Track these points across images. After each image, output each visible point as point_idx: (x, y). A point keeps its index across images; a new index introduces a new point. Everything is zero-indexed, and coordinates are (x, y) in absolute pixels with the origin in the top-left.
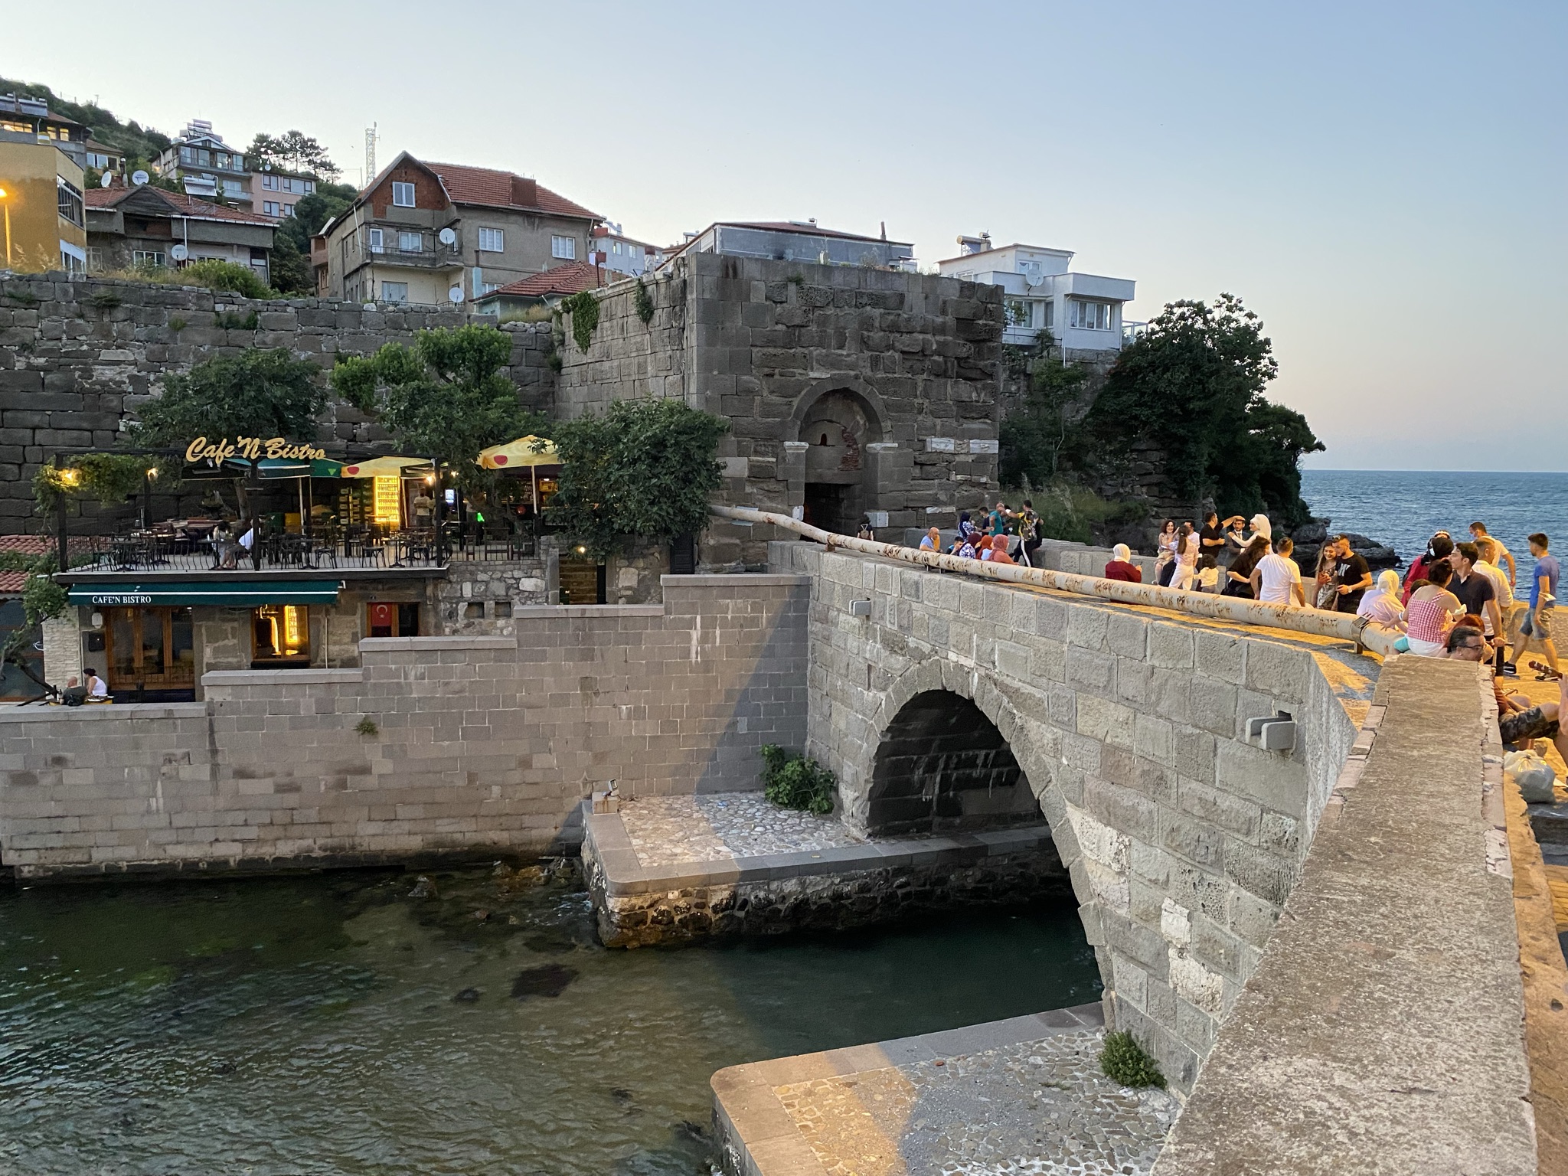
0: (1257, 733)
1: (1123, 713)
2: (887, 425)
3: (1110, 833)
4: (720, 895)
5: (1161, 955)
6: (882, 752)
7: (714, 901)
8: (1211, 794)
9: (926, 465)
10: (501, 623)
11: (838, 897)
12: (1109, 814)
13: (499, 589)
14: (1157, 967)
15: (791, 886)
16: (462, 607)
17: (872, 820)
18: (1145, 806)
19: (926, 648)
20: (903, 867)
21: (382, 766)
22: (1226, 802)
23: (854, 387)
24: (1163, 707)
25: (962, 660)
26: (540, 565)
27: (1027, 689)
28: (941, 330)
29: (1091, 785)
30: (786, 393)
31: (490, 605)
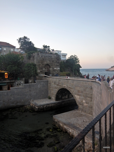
0: (90, 88)
1: (79, 88)
2: (51, 67)
3: (79, 96)
4: (45, 106)
5: (83, 104)
6: (57, 94)
7: (45, 107)
8: (86, 92)
9: (54, 70)
10: (20, 86)
11: (54, 106)
12: (78, 95)
13: (19, 83)
14: (83, 105)
15: (50, 105)
16: (16, 85)
17: (56, 99)
18: (81, 94)
19: (61, 85)
20: (59, 103)
21: (12, 99)
22: (87, 93)
23: (48, 64)
24: (82, 87)
25: (65, 86)
26: (23, 80)
27: (71, 87)
28: (55, 59)
29: (77, 93)
30: (43, 64)
31: (19, 84)
